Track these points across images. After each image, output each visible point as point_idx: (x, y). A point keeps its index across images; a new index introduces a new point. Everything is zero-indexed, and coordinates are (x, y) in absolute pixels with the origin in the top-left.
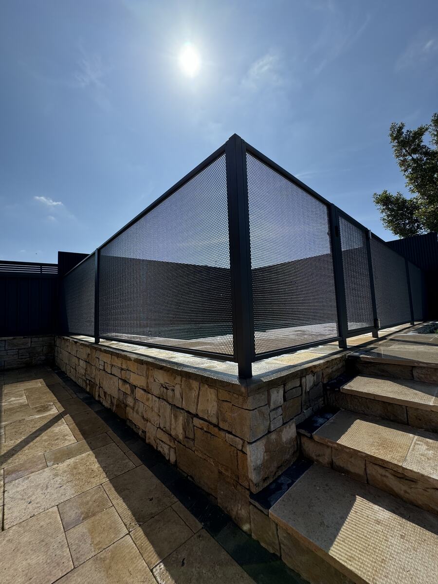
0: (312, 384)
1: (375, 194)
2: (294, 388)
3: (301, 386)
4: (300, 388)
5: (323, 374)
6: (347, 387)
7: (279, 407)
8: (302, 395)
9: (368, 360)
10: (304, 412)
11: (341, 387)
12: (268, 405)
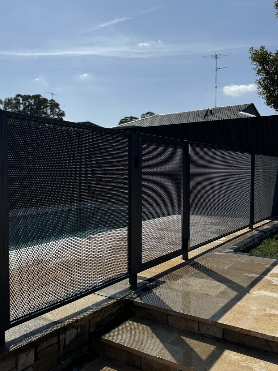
0: (73, 337)
1: (252, 48)
2: (49, 346)
3: (58, 342)
4: (58, 344)
5: (90, 323)
6: (106, 337)
7: (29, 367)
8: (59, 349)
9: (138, 305)
10: (61, 364)
11: (102, 337)
12: (16, 368)
